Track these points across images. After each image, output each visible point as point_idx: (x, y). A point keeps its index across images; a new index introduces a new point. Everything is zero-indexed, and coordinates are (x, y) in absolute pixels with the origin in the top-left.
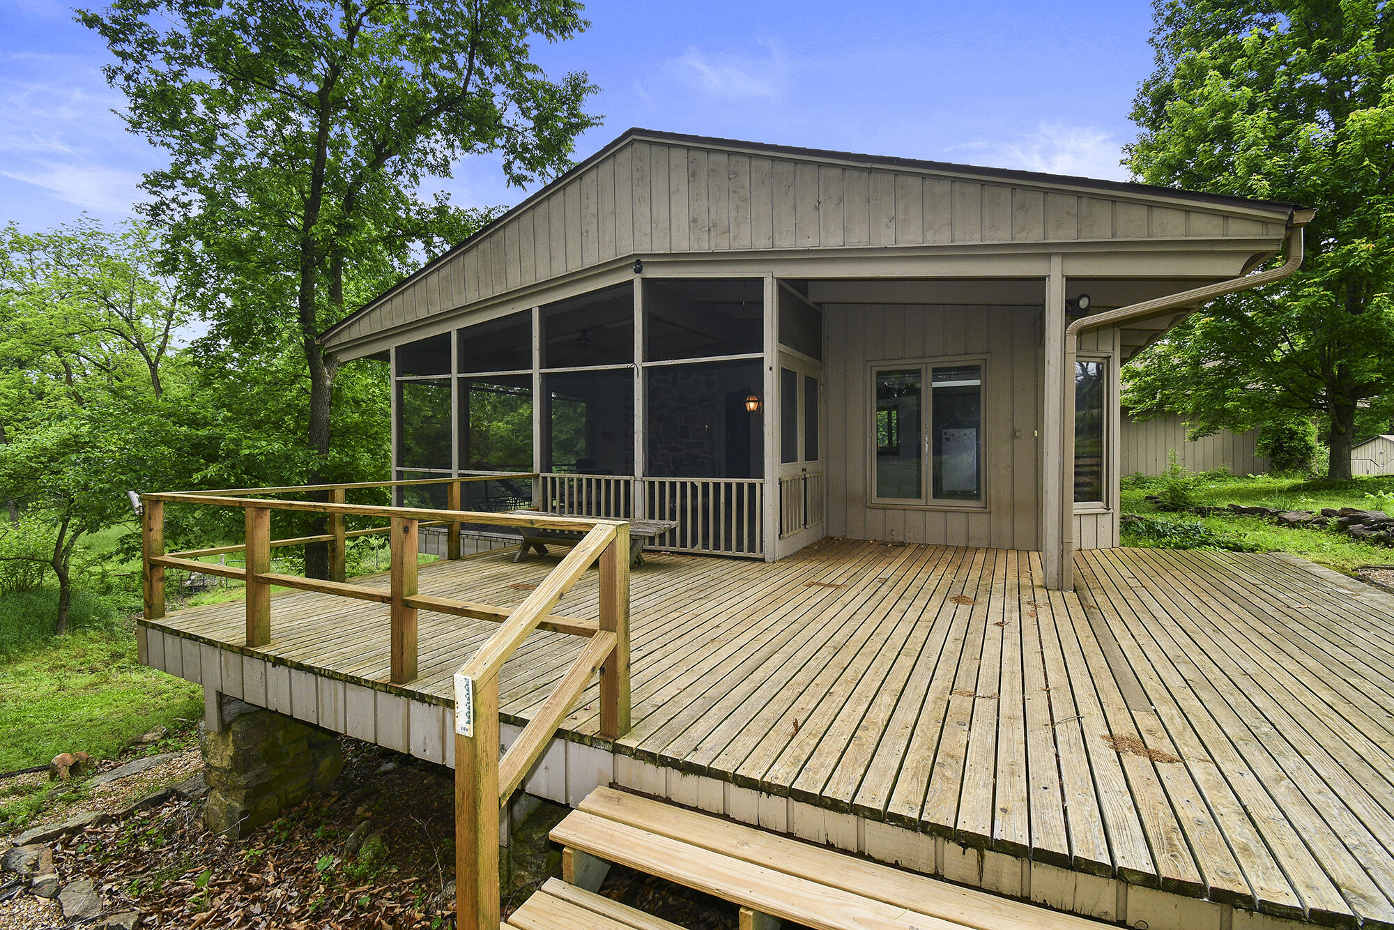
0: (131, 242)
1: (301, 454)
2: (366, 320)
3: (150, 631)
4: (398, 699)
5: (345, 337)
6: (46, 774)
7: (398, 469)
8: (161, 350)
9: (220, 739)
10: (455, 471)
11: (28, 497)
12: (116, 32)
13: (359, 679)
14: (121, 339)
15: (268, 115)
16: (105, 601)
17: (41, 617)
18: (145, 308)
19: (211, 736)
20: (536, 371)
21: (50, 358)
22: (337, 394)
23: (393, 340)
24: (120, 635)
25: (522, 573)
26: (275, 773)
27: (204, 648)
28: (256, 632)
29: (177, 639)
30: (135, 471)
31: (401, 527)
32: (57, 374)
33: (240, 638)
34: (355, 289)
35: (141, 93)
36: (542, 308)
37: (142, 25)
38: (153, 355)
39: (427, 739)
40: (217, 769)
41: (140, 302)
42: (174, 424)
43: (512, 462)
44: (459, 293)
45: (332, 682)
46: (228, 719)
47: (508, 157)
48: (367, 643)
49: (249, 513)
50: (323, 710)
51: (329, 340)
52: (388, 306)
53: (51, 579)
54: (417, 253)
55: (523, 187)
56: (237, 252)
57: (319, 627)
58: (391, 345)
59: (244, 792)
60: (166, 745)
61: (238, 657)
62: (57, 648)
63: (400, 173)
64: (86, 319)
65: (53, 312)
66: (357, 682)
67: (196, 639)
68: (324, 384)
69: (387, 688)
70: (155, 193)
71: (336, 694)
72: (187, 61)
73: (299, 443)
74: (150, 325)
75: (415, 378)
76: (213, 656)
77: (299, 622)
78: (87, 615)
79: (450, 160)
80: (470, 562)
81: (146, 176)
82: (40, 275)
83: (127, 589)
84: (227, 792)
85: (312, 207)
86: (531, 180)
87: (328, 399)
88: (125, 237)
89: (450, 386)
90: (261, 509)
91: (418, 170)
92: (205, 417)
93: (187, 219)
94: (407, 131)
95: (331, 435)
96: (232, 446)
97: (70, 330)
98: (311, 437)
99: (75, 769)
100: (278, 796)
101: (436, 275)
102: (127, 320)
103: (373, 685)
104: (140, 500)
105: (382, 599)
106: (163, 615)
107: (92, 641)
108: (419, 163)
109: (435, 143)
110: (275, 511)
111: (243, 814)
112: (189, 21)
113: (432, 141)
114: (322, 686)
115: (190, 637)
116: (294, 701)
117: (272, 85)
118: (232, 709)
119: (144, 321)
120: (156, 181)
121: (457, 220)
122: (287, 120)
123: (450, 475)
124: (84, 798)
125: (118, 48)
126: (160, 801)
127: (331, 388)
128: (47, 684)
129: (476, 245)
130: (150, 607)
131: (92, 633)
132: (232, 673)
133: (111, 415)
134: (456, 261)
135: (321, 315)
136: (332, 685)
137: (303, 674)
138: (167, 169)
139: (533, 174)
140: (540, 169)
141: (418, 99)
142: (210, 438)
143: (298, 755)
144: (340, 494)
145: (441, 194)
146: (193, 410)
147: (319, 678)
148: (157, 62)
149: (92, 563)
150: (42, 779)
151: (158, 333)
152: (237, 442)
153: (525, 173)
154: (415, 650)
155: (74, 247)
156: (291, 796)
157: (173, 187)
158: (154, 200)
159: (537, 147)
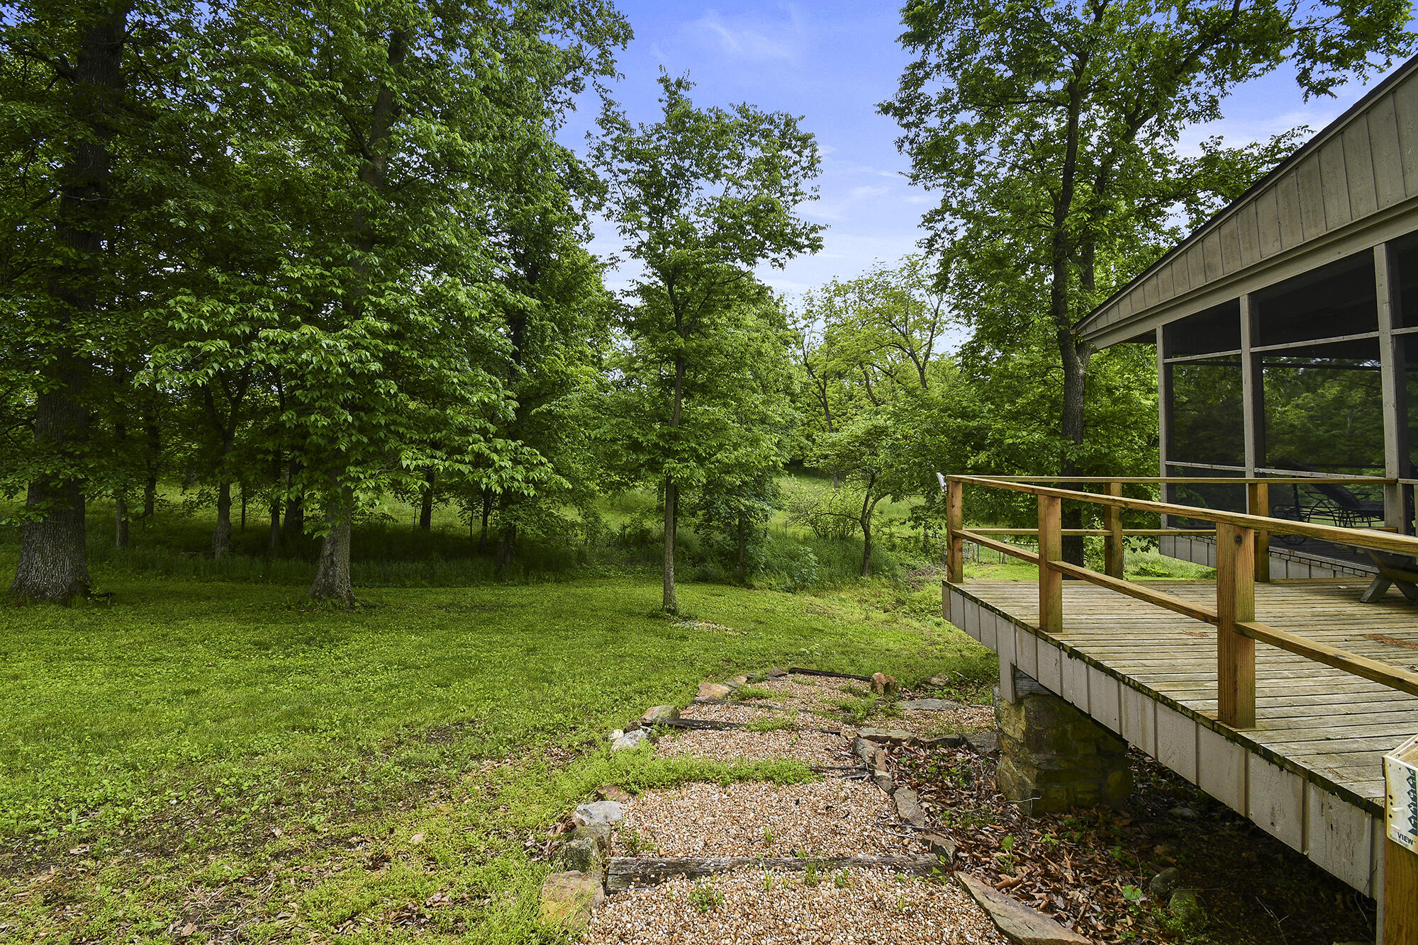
0: (905, 273)
1: (1057, 443)
2: (1127, 300)
3: (952, 593)
4: (1230, 744)
5: (1102, 323)
6: (868, 685)
7: (1169, 463)
8: (927, 356)
9: (1013, 711)
10: (1250, 470)
11: (847, 472)
12: (903, 109)
13: (1175, 702)
14: (899, 351)
15: (1018, 129)
16: (892, 556)
17: (853, 560)
18: (917, 325)
19: (1005, 704)
20: (1385, 332)
21: (857, 370)
22: (1089, 382)
23: (1157, 319)
24: (902, 586)
25: (1383, 621)
26: (1064, 765)
27: (1000, 619)
28: (1050, 617)
29: (975, 606)
30: (924, 456)
31: (1231, 536)
32: (860, 381)
33: (1033, 620)
34: (1108, 271)
35: (921, 151)
36: (1389, 244)
37: (920, 95)
38: (921, 360)
39: (1277, 813)
40: (1010, 737)
41: (912, 320)
42: (950, 416)
43: (1309, 459)
44: (1251, 248)
45: (1140, 695)
46: (1020, 694)
47: (1302, 65)
48: (1173, 662)
49: (1042, 500)
50: (1127, 723)
51: (1085, 328)
52: (1154, 281)
53: (859, 534)
54: (1177, 217)
55: (1331, 94)
56: (996, 261)
57: (1108, 628)
58: (1158, 325)
59: (1036, 772)
60: (949, 693)
61: (1032, 637)
62: (863, 586)
63: (1157, 134)
64: (878, 339)
65: (859, 336)
66: (1173, 705)
67: (993, 609)
68: (1077, 373)
69: (1213, 726)
70: (930, 228)
71: (1144, 709)
72: (955, 110)
73: (1052, 433)
74: (918, 337)
75: (1189, 358)
76: (1007, 630)
77: (1085, 617)
78: (881, 565)
79: (1219, 98)
80: (1287, 590)
81: (924, 216)
82: (850, 311)
83: (905, 549)
84: (1021, 763)
85: (1062, 201)
86: (1342, 82)
87: (1081, 388)
88: (903, 270)
89: (1240, 365)
90: (1053, 497)
91: (1177, 124)
92: (973, 410)
93: (954, 243)
94: (1166, 86)
95: (1085, 425)
96: (997, 436)
97: (869, 347)
98: (1064, 428)
99: (887, 687)
100: (1067, 790)
101: (1216, 234)
102: (904, 336)
103: (1194, 716)
104: (945, 480)
105: (1205, 618)
106: (961, 581)
107: (884, 586)
108: (1177, 117)
109: (1200, 85)
110: (1066, 502)
111: (1035, 793)
112: (954, 75)
113: (1193, 86)
114: (1126, 695)
115: (987, 606)
116: (1092, 700)
117: (1023, 98)
118: (1024, 685)
119: (914, 334)
120: (930, 219)
121: (1231, 164)
122: (1036, 126)
123: (1243, 474)
124: (898, 716)
125: (905, 121)
126: (955, 744)
127: (1084, 377)
128: (858, 613)
129: (1275, 184)
130: (952, 573)
131: (884, 580)
132: (1026, 653)
133: (907, 410)
134: (1244, 212)
135: (1072, 305)
136: (1139, 699)
137: (1103, 675)
138: (939, 206)
139: (1345, 72)
140: (1355, 63)
141: (1174, 47)
142: (978, 429)
143: (1087, 755)
144: (1116, 487)
145: (1209, 141)
146: (965, 404)
147: (1123, 686)
148: (933, 121)
149: (884, 525)
150: (864, 687)
151: (924, 343)
152: (1001, 432)
153: (1331, 75)
154: (1252, 689)
155: (870, 285)
156: (1080, 796)
157: (943, 219)
158: (930, 234)
159: (1350, 36)
